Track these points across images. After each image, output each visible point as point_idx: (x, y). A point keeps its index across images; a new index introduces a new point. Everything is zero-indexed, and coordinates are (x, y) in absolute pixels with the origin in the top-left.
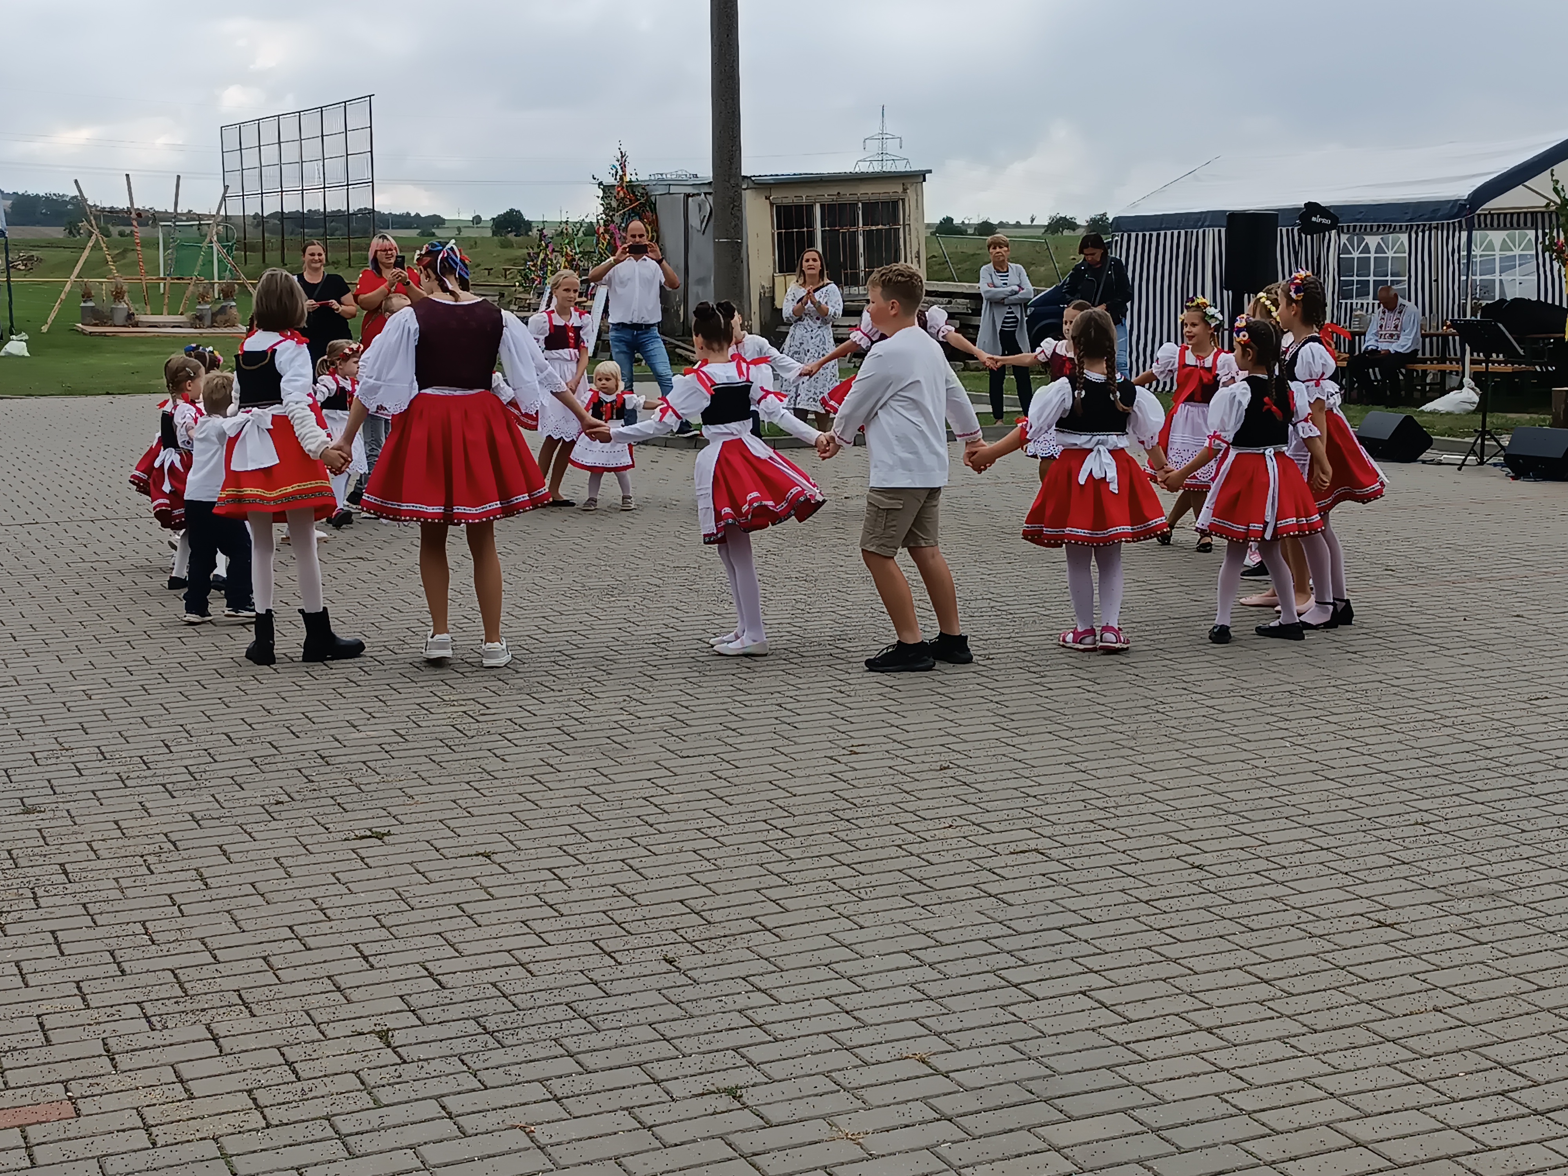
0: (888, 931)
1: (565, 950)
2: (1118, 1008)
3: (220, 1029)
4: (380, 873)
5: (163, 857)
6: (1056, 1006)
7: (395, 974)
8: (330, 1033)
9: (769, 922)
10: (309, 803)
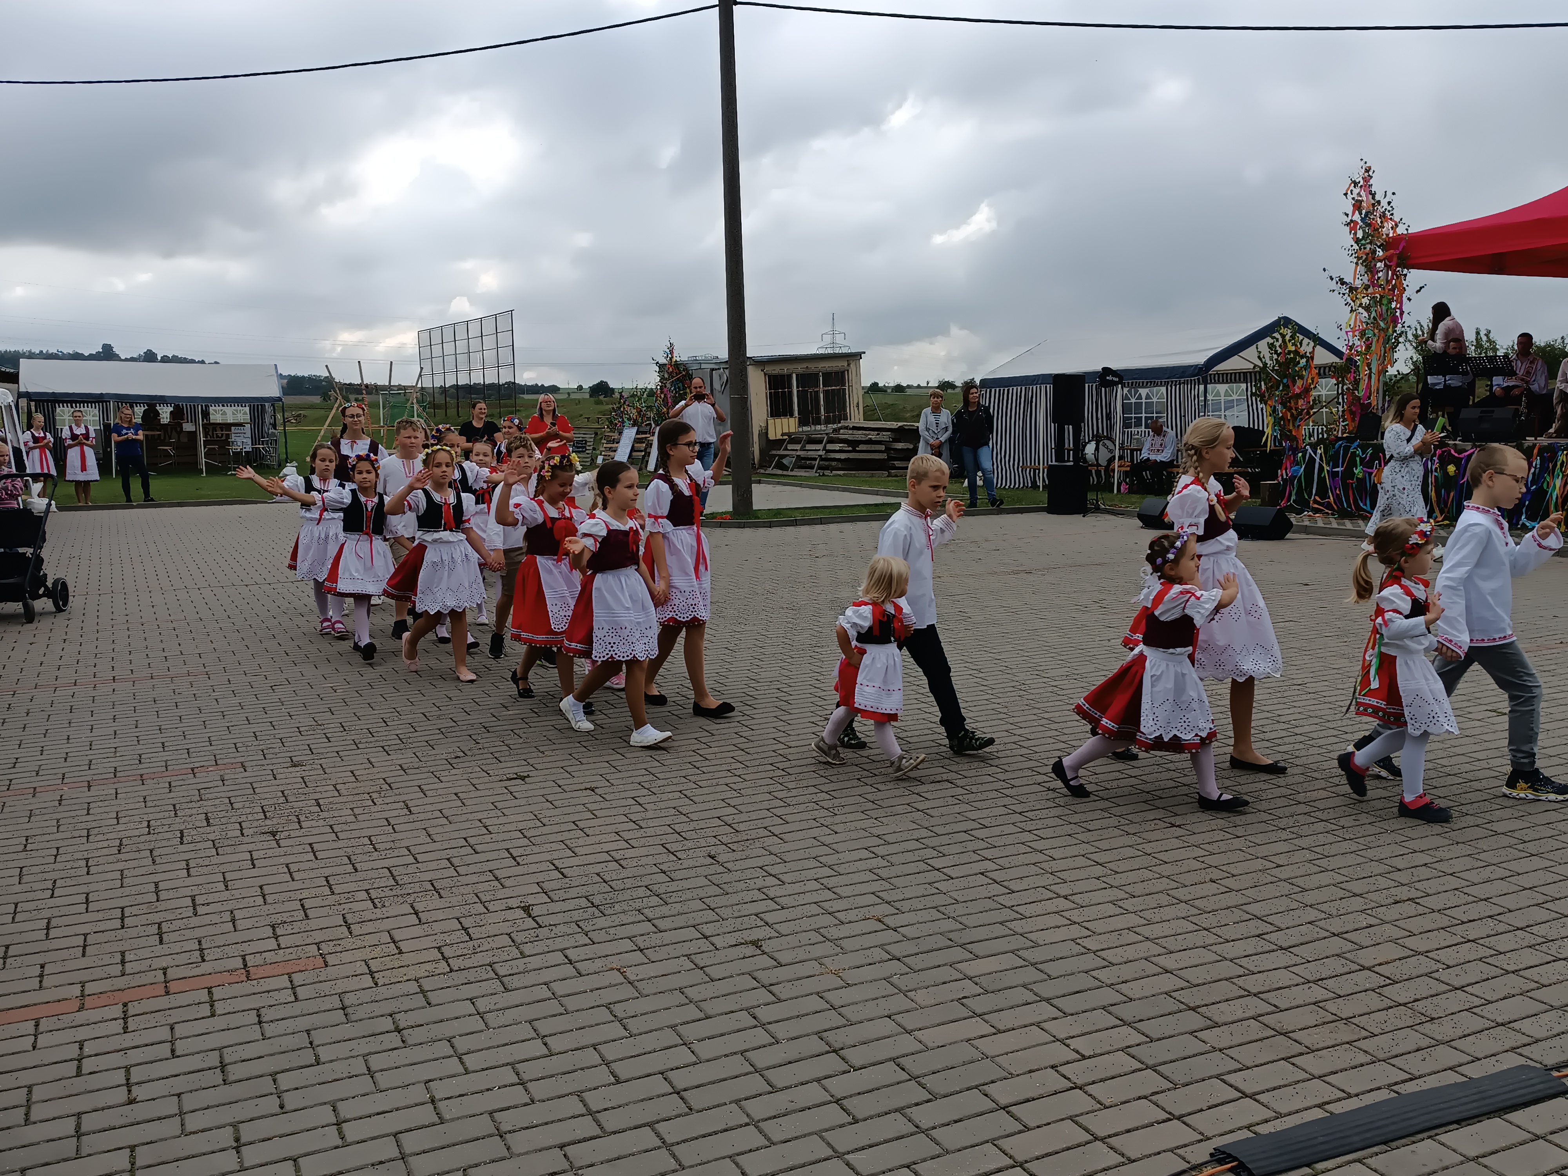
0: (854, 835)
1: (644, 851)
2: (1005, 883)
3: (419, 907)
4: (523, 802)
5: (382, 795)
6: (963, 883)
7: (533, 868)
8: (491, 908)
9: (776, 830)
10: (477, 757)
